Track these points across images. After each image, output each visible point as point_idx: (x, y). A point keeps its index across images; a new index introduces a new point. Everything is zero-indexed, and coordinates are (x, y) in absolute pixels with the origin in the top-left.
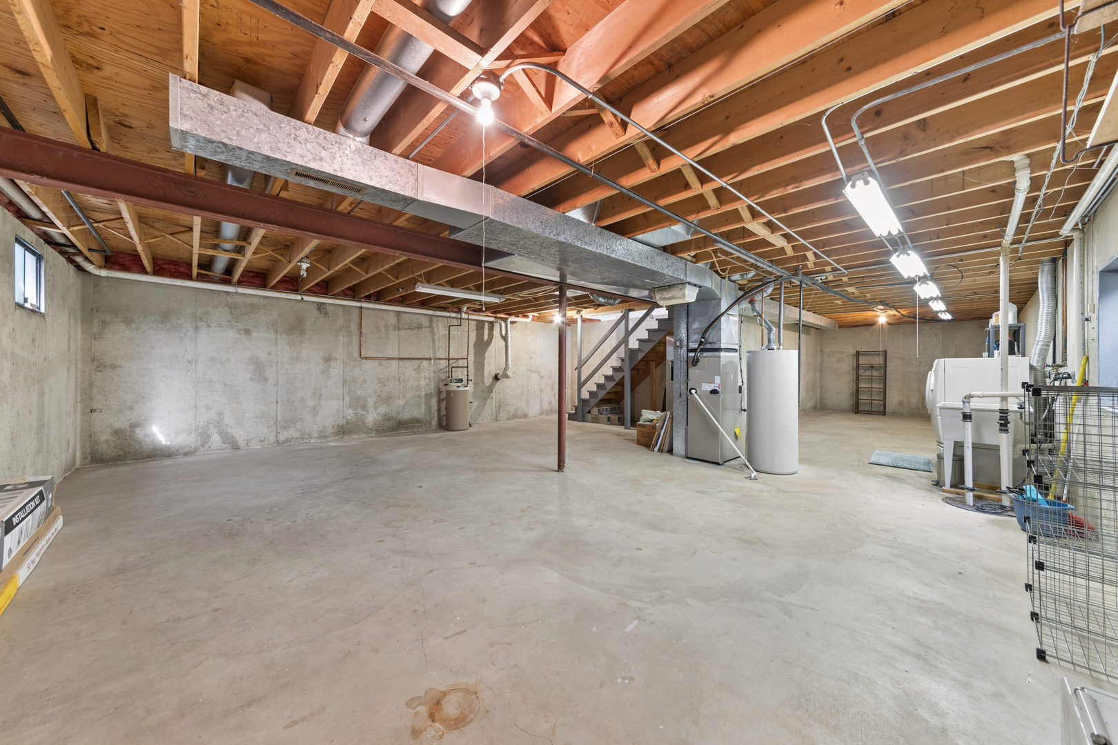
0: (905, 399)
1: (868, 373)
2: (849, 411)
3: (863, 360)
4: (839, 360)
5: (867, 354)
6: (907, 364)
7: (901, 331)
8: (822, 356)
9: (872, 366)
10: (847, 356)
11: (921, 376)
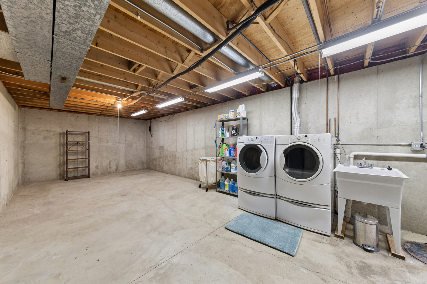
0: (100, 164)
1: (73, 148)
2: (57, 180)
3: (71, 138)
4: (45, 138)
5: (73, 133)
6: (101, 141)
7: (97, 120)
8: (25, 134)
9: (78, 143)
10: (54, 135)
11: (109, 149)
